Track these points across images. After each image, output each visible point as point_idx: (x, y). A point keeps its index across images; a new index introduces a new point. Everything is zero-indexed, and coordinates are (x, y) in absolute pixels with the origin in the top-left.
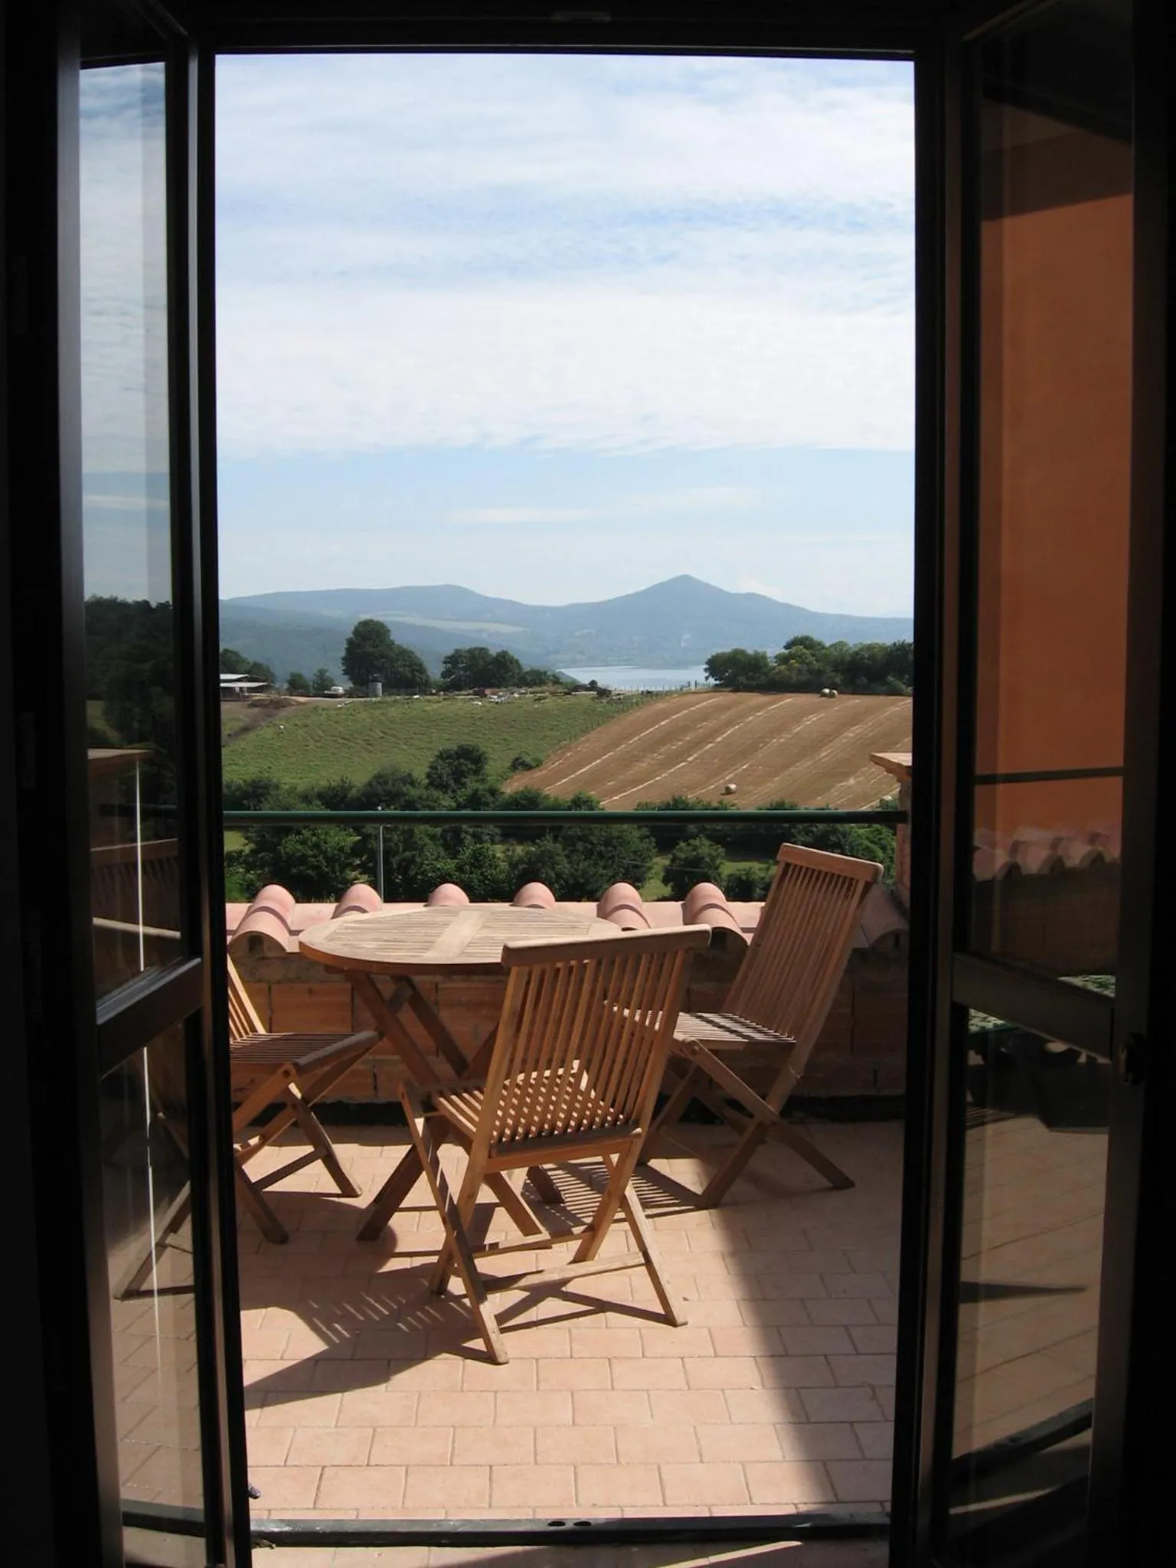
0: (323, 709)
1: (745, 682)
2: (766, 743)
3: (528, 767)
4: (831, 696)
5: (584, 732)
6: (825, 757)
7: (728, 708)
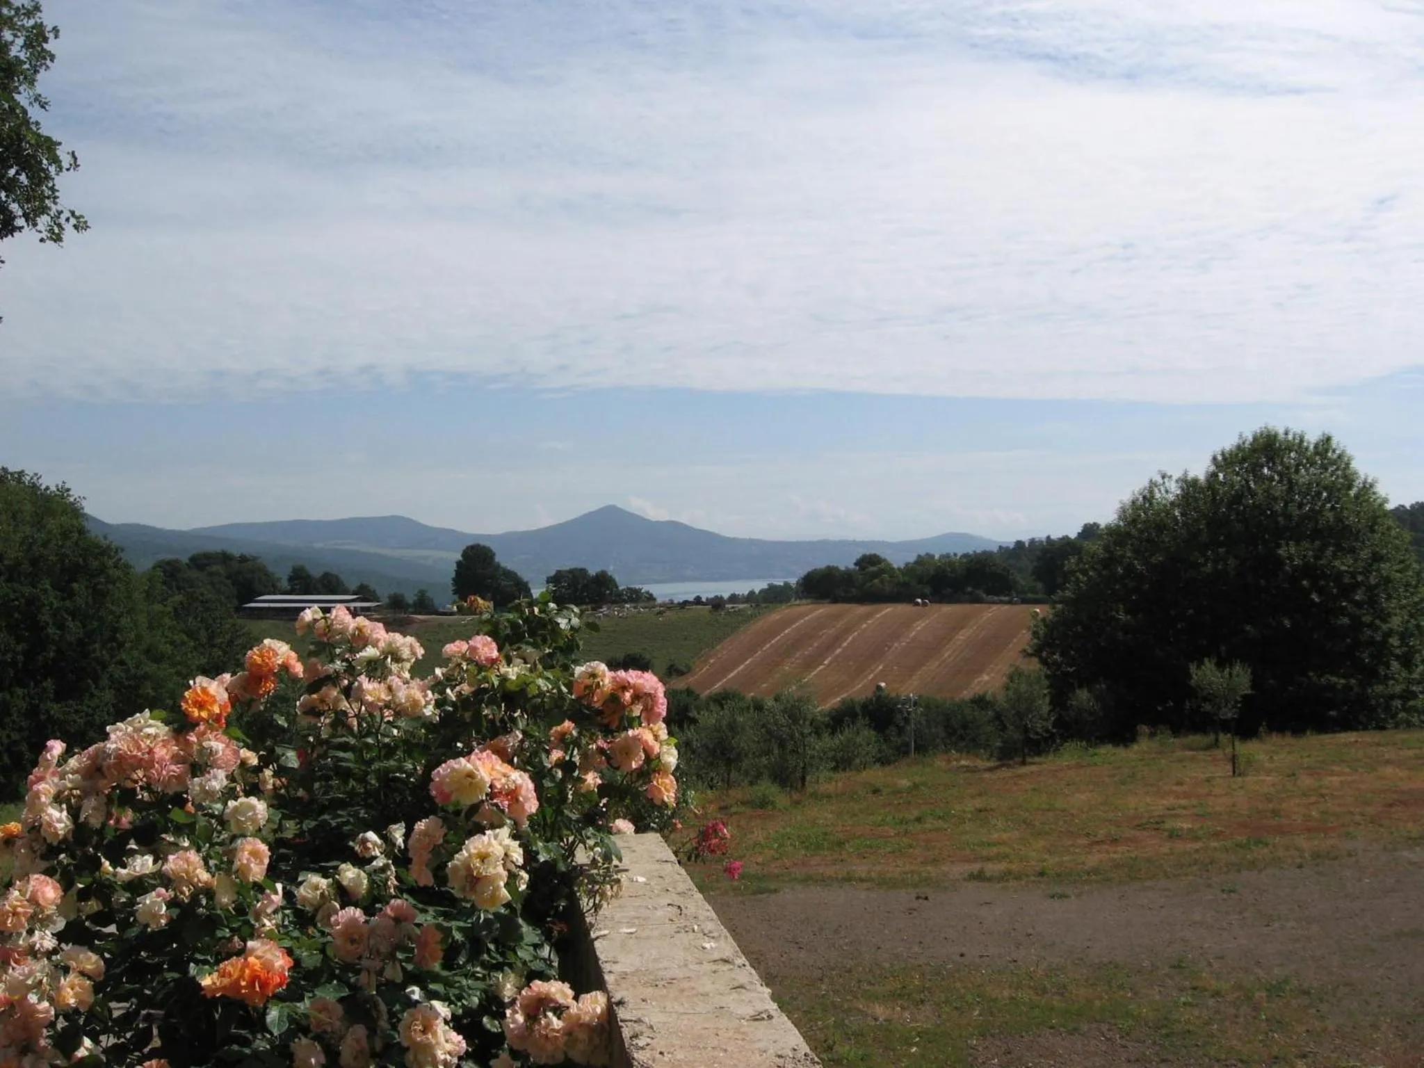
0: (449, 626)
1: (843, 594)
2: (890, 648)
3: (681, 673)
4: (924, 604)
5: (720, 640)
6: (949, 656)
7: (837, 617)
